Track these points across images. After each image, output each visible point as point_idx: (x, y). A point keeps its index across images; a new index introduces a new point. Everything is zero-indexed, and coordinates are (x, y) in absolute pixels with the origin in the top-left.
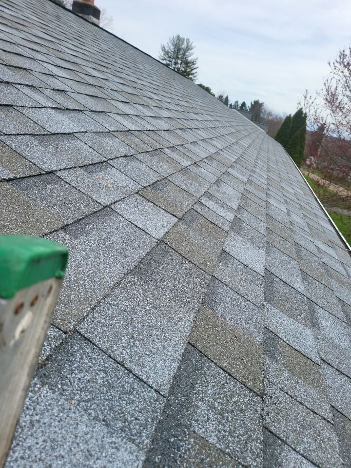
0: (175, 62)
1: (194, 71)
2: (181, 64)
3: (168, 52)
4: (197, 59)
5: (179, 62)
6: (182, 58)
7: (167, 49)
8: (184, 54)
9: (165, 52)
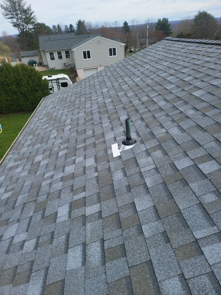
0: (16, 14)
1: (32, 16)
2: (21, 14)
3: (7, 8)
4: (30, 6)
5: (19, 12)
6: (20, 9)
7: (5, 6)
8: (19, 5)
9: (5, 9)
